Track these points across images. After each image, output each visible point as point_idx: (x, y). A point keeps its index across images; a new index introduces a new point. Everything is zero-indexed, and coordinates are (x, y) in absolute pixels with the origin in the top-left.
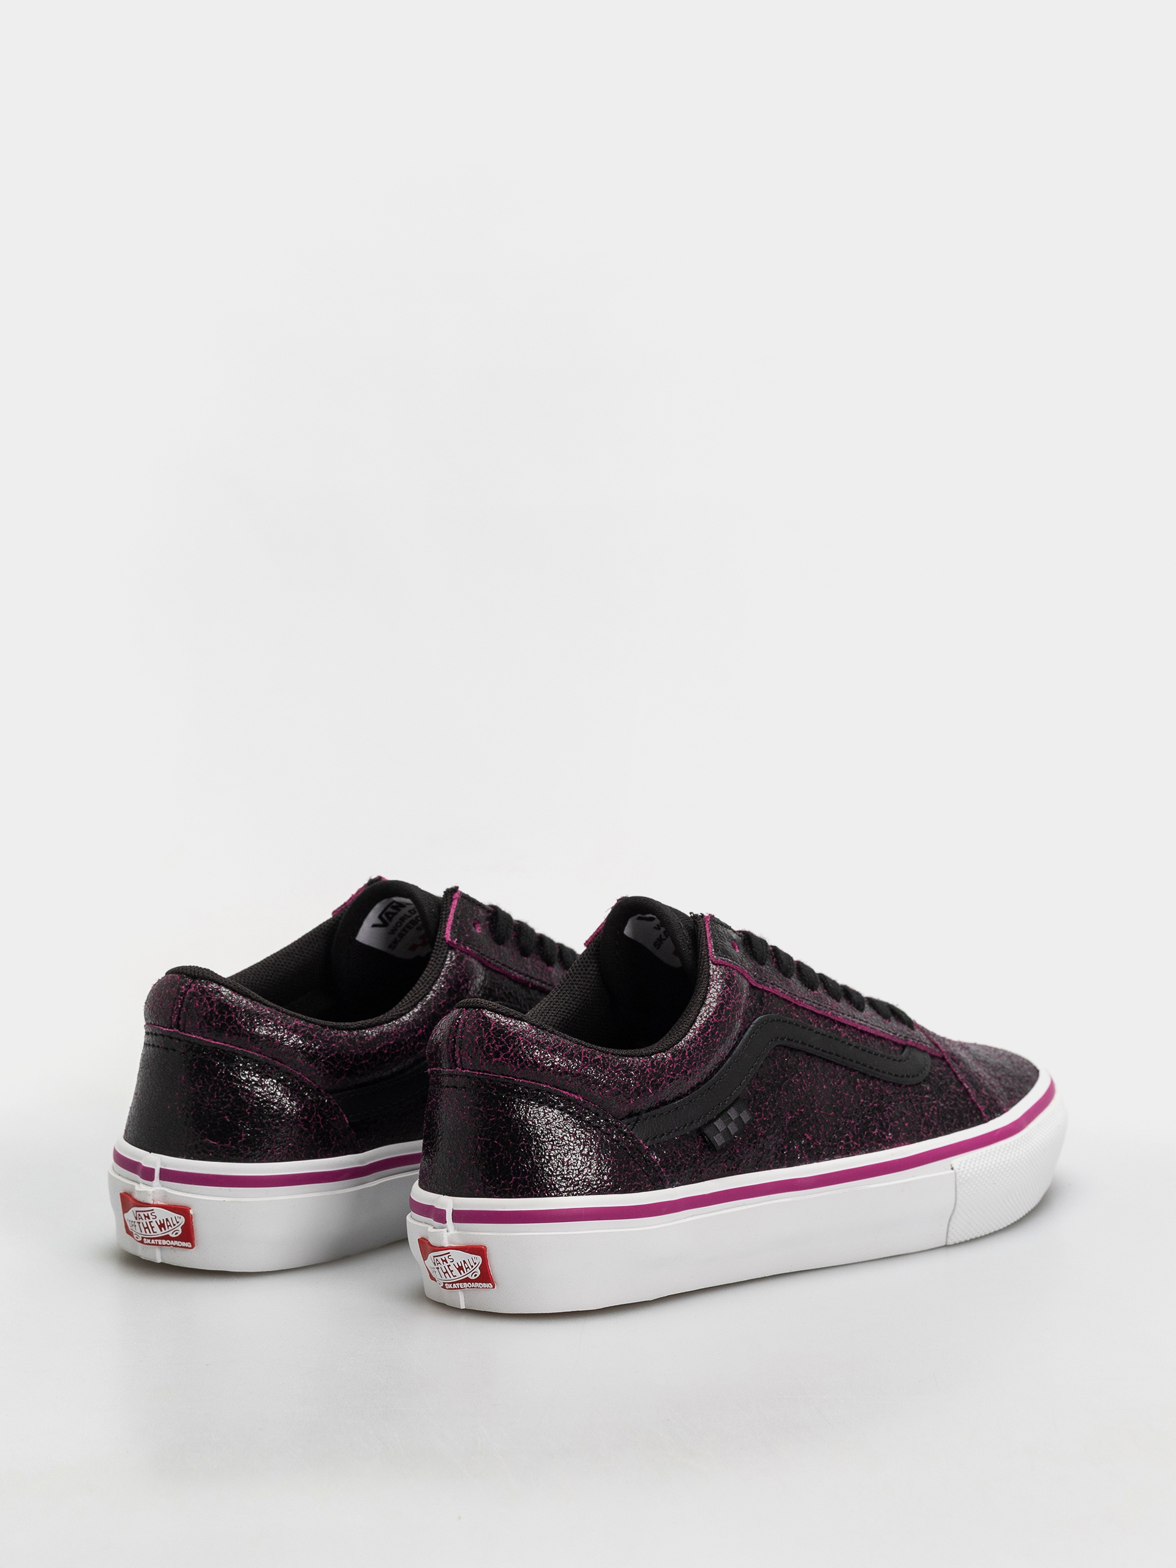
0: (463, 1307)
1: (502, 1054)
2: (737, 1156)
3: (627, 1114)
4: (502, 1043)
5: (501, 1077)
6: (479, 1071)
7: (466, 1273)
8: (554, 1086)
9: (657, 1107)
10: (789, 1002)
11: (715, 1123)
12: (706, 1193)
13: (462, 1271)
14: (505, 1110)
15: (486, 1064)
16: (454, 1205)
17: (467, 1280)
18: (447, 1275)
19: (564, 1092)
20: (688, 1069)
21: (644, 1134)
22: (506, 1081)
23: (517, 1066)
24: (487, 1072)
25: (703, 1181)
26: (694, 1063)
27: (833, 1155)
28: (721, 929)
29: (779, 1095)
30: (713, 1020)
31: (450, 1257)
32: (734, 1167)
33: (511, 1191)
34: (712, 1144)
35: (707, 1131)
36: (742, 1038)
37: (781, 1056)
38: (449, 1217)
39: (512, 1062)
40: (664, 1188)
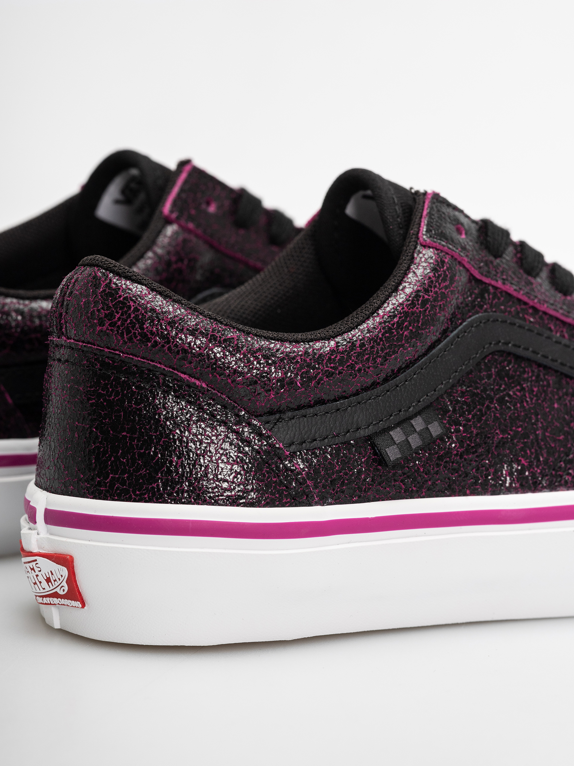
0: (57, 626)
1: (107, 323)
2: (420, 476)
3: (266, 410)
4: (109, 308)
5: (106, 350)
6: (83, 342)
7: (55, 587)
8: (170, 367)
9: (310, 406)
10: (525, 303)
11: (391, 433)
12: (370, 516)
13: (50, 584)
14: (108, 392)
15: (90, 333)
16: (48, 503)
17: (55, 595)
18: (36, 586)
19: (182, 376)
20: (356, 363)
21: (288, 436)
22: (111, 355)
23: (124, 338)
24: (91, 344)
25: (369, 501)
26: (366, 356)
27: (556, 486)
28: (445, 209)
29: (488, 408)
30: (403, 308)
31: (37, 565)
32: (414, 489)
33: (107, 491)
34: (383, 458)
35: (379, 441)
36: (448, 336)
37: (500, 364)
38: (40, 516)
39: (118, 332)
40: (310, 505)
